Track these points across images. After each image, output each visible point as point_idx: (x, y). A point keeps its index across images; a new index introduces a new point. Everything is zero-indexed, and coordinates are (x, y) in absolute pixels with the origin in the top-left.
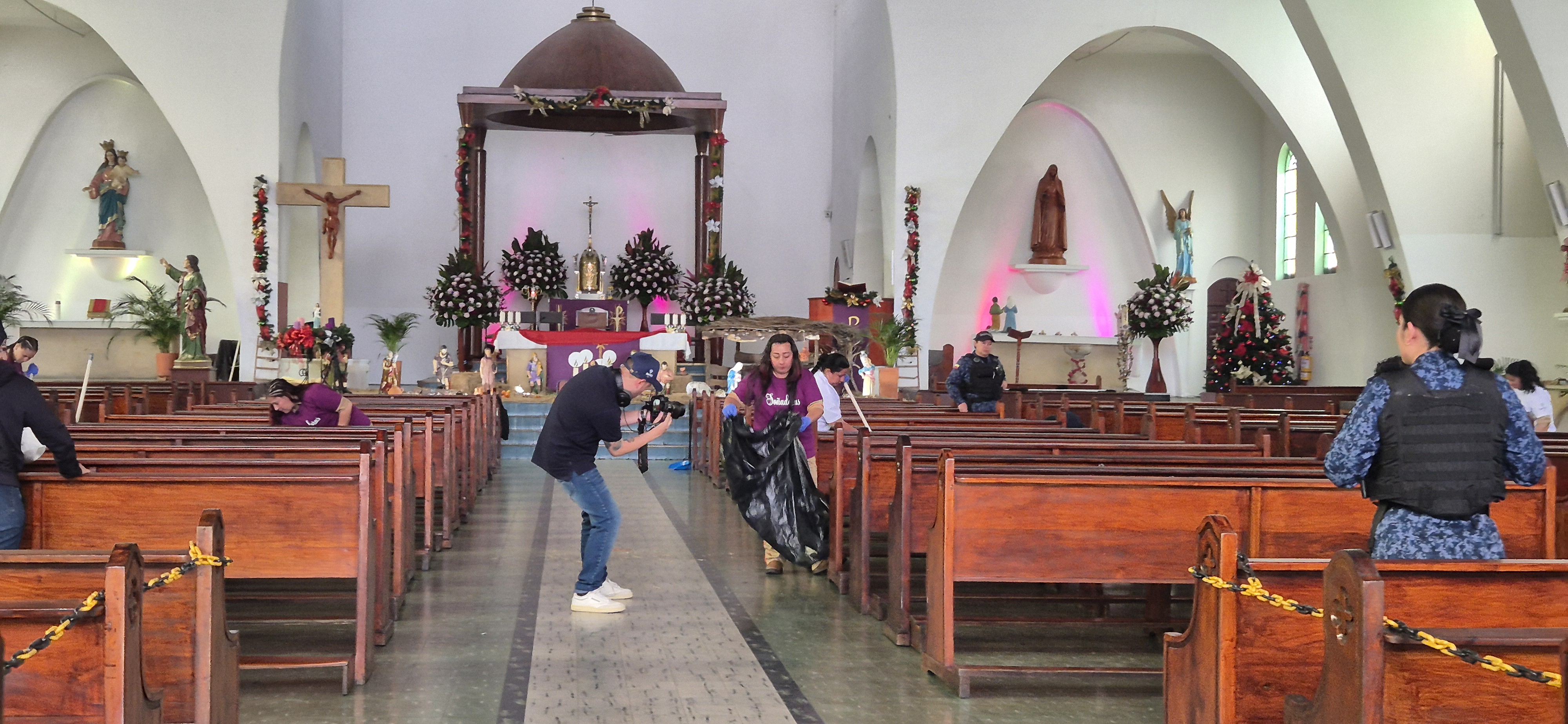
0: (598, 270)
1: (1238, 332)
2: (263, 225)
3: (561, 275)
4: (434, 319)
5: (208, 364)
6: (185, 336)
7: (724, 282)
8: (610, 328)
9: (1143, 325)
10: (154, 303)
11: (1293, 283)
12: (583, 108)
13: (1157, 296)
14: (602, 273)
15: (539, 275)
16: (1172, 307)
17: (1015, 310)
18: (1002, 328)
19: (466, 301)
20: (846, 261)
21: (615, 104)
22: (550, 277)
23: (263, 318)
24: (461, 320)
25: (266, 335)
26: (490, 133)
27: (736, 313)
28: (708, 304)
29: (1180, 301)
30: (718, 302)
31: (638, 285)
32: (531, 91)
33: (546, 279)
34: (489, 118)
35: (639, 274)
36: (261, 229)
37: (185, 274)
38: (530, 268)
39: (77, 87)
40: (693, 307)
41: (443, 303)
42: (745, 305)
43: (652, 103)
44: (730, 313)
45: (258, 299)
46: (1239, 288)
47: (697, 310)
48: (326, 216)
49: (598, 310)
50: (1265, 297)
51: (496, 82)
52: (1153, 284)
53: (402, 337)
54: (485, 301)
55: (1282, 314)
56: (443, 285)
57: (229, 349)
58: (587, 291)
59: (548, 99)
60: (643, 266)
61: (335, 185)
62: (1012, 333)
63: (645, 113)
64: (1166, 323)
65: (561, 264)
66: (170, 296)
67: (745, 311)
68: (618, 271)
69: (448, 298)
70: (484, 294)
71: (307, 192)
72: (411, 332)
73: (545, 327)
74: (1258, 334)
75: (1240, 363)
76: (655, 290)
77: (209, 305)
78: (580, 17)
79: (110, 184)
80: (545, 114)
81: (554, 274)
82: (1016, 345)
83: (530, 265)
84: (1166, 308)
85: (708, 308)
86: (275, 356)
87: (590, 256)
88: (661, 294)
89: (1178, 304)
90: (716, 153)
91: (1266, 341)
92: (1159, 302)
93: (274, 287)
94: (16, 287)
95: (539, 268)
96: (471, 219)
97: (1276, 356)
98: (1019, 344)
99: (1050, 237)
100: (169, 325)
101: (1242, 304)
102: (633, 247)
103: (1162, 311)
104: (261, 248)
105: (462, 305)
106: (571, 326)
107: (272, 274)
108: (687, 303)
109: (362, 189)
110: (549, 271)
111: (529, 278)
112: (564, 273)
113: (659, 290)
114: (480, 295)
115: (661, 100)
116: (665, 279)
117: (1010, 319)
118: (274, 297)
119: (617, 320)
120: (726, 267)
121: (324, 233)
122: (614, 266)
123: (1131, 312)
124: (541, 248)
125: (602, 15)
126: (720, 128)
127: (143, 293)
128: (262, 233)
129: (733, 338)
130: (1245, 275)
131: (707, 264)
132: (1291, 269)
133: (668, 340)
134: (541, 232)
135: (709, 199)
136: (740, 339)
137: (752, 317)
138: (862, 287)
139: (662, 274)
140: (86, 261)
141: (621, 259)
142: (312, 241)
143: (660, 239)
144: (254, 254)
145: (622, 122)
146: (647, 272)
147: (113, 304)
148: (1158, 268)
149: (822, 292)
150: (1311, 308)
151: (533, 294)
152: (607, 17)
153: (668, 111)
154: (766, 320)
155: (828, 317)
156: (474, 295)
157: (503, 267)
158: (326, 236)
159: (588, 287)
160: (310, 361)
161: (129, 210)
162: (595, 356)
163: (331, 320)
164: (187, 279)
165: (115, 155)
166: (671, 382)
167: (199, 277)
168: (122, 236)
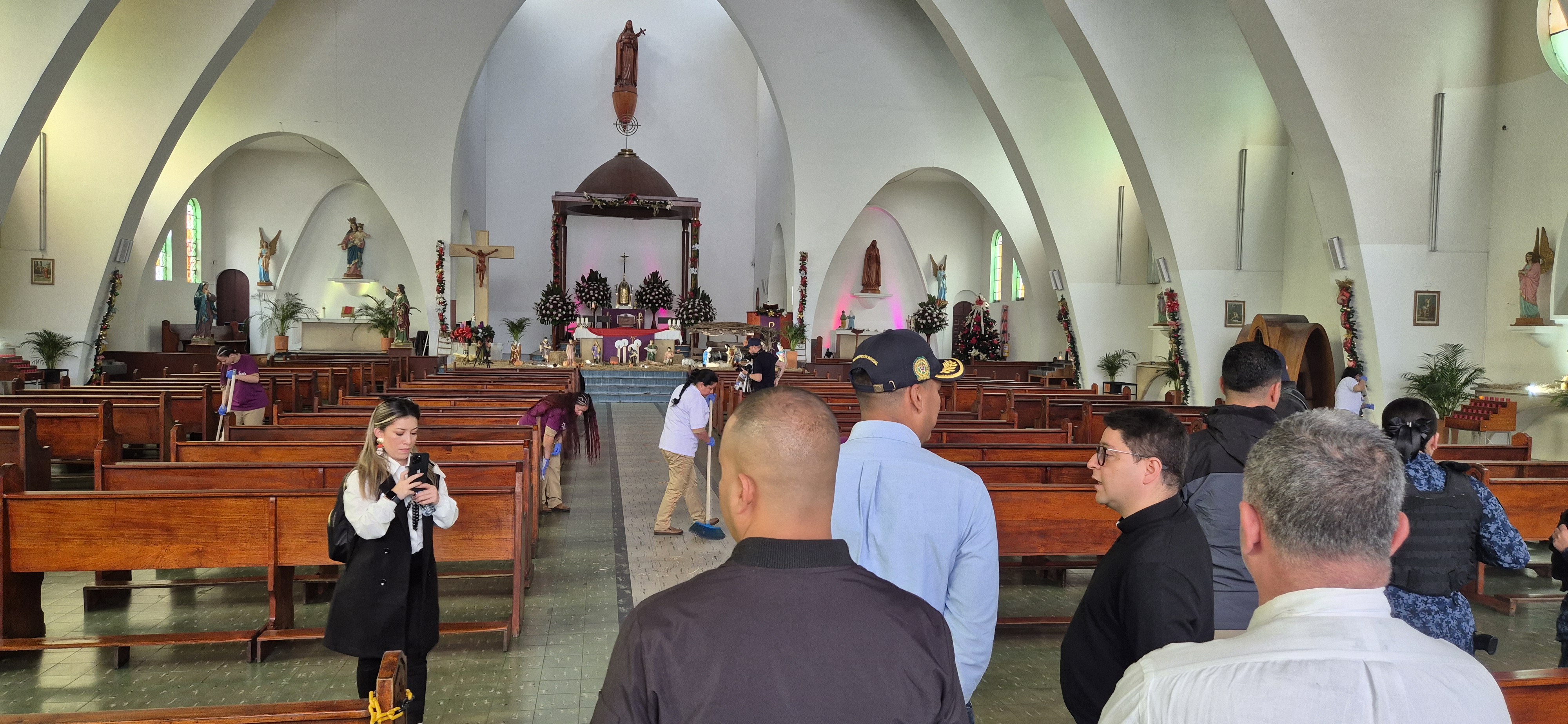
0: (629, 293)
1: (972, 331)
2: (442, 268)
3: (608, 295)
4: (539, 321)
5: (411, 345)
6: (397, 329)
7: (699, 301)
8: (636, 325)
9: (922, 327)
10: (380, 310)
11: (1000, 306)
12: (622, 205)
13: (930, 311)
14: (631, 294)
15: (596, 295)
16: (937, 317)
17: (854, 318)
18: (846, 328)
19: (557, 311)
20: (764, 290)
21: (640, 203)
22: (602, 296)
24: (554, 321)
25: (444, 330)
26: (569, 217)
27: (706, 319)
28: (691, 313)
29: (942, 314)
30: (696, 312)
31: (651, 301)
32: (593, 195)
33: (600, 297)
34: (568, 209)
35: (651, 295)
36: (440, 270)
37: (398, 295)
38: (591, 292)
39: (334, 187)
40: (683, 315)
41: (544, 312)
42: (711, 314)
43: (660, 203)
44: (703, 319)
45: (439, 309)
46: (973, 308)
47: (685, 317)
48: (478, 263)
49: (629, 315)
50: (986, 313)
51: (573, 190)
52: (927, 305)
53: (521, 331)
54: (568, 311)
55: (995, 322)
56: (544, 302)
57: (423, 336)
58: (622, 304)
59: (603, 199)
60: (653, 291)
61: (484, 246)
62: (854, 331)
63: (656, 208)
64: (934, 326)
65: (608, 289)
66: (389, 305)
67: (711, 318)
68: (639, 294)
69: (547, 309)
70: (567, 307)
71: (467, 249)
72: (527, 328)
73: (599, 325)
74: (983, 332)
75: (973, 347)
76: (660, 305)
77: (410, 311)
78: (619, 154)
79: (353, 242)
80: (601, 208)
81: (606, 295)
82: (855, 337)
83: (591, 290)
84: (934, 318)
85: (691, 316)
86: (449, 341)
87: (624, 285)
88: (663, 306)
89: (940, 316)
90: (696, 231)
91: (987, 336)
92: (930, 315)
93: (449, 302)
94: (299, 300)
95: (596, 292)
96: (559, 265)
97: (992, 344)
99: (872, 279)
100: (388, 321)
101: (974, 316)
102: (648, 280)
103: (932, 319)
104: (441, 281)
105: (555, 313)
106: (614, 325)
107: (448, 296)
108: (679, 313)
109: (498, 248)
110: (602, 293)
111: (591, 297)
112: (610, 294)
113: (662, 304)
114: (565, 307)
115: (665, 201)
116: (665, 298)
117: (851, 323)
118: (448, 308)
119: (639, 320)
120: (701, 293)
121: (477, 273)
122: (638, 291)
123: (916, 320)
124: (597, 280)
125: (632, 154)
126: (697, 218)
127: (373, 304)
128: (442, 272)
129: (706, 333)
130: (976, 300)
131: (689, 290)
132: (998, 297)
133: (670, 334)
134: (597, 272)
135: (690, 256)
136: (709, 334)
137: (715, 321)
138: (776, 306)
139: (664, 296)
140: (342, 283)
141: (641, 287)
142: (470, 277)
143: (662, 276)
144: (437, 284)
145: (643, 213)
146: (656, 295)
147: (356, 309)
148: (929, 296)
149: (752, 309)
150: (1009, 319)
151: (593, 306)
152: (635, 155)
153: (668, 207)
154: (722, 323)
155: (757, 322)
156: (561, 307)
157: (577, 291)
158: (478, 275)
159: (623, 302)
160: (470, 345)
161: (366, 257)
162: (630, 343)
163: (482, 323)
164: (398, 297)
165: (356, 226)
166: (672, 358)
167: (405, 297)
168: (360, 271)
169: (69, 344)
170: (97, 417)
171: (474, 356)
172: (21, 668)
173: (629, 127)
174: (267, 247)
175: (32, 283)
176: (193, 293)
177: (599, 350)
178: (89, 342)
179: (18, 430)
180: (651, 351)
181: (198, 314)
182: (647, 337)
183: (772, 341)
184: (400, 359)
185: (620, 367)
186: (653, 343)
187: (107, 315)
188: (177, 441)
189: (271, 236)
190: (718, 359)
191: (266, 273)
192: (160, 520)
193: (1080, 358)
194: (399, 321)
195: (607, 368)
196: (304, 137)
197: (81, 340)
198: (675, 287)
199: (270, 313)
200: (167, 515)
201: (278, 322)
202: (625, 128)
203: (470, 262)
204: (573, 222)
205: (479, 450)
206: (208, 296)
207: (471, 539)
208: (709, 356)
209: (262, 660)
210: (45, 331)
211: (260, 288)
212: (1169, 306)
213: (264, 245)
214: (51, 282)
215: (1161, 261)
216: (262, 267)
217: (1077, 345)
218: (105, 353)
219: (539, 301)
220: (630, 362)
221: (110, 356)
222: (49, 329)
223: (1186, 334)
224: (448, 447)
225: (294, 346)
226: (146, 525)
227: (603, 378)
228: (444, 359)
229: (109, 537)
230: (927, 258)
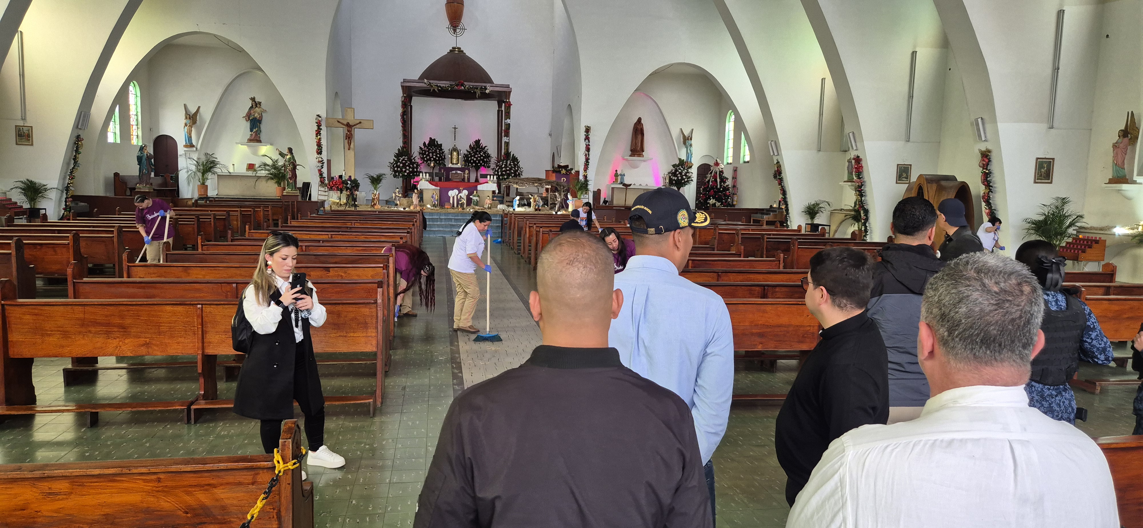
0: (458, 156)
1: (711, 186)
2: (320, 135)
4: (392, 175)
5: (298, 193)
6: (288, 181)
7: (510, 162)
8: (464, 180)
9: (674, 182)
10: (274, 166)
11: (731, 167)
12: (453, 89)
13: (680, 171)
14: (460, 156)
15: (434, 157)
16: (685, 175)
17: (624, 175)
18: (619, 182)
19: (405, 168)
20: (558, 155)
21: (466, 88)
22: (439, 158)
23: (321, 174)
24: (403, 176)
25: (322, 182)
26: (414, 99)
27: (516, 176)
28: (504, 171)
29: (689, 173)
30: (508, 170)
31: (475, 162)
32: (431, 81)
33: (437, 158)
34: (413, 92)
35: (475, 157)
36: (319, 137)
37: (287, 155)
38: (431, 154)
39: (239, 73)
40: (498, 172)
41: (396, 169)
42: (519, 172)
43: (481, 88)
44: (513, 175)
45: (319, 166)
46: (712, 168)
47: (500, 173)
48: (347, 132)
49: (459, 172)
50: (721, 172)
51: (416, 78)
52: (678, 166)
53: (379, 183)
54: (413, 168)
55: (727, 179)
57: (307, 186)
58: (453, 164)
59: (439, 85)
60: (476, 154)
61: (350, 119)
62: (624, 185)
63: (478, 92)
64: (683, 181)
65: (443, 152)
66: (281, 163)
67: (519, 174)
68: (466, 156)
69: (398, 167)
70: (413, 165)
71: (338, 122)
72: (383, 181)
73: (437, 179)
74: (719, 187)
75: (711, 198)
76: (481, 164)
77: (298, 167)
78: (451, 51)
79: (254, 115)
80: (437, 91)
81: (441, 157)
83: (430, 153)
84: (683, 175)
85: (504, 173)
86: (327, 190)
87: (455, 149)
88: (484, 166)
89: (688, 174)
90: (508, 109)
91: (722, 189)
92: (681, 173)
93: (325, 161)
94: (215, 158)
95: (434, 154)
96: (406, 134)
97: (725, 195)
98: (626, 189)
99: (638, 146)
101: (713, 174)
102: (472, 146)
103: (682, 177)
104: (319, 145)
105: (404, 170)
106: (448, 179)
107: (324, 156)
108: (496, 171)
109: (361, 121)
110: (438, 155)
111: (430, 158)
112: (444, 156)
113: (483, 164)
114: (411, 166)
115: (485, 87)
116: (485, 160)
117: (622, 179)
118: (325, 165)
119: (466, 175)
120: (511, 156)
121: (346, 139)
123: (670, 177)
124: (435, 146)
125: (460, 51)
126: (509, 99)
127: (269, 162)
128: (320, 138)
129: (515, 186)
130: (714, 163)
131: (503, 154)
132: (730, 160)
133: (489, 186)
134: (435, 139)
135: (503, 128)
136: (518, 187)
137: (522, 177)
138: (567, 166)
139: (484, 158)
140: (245, 147)
141: (467, 151)
142: (340, 142)
143: (483, 143)
144: (316, 147)
145: (468, 95)
146: (478, 157)
147: (257, 166)
148: (680, 159)
149: (549, 168)
150: (738, 177)
151: (432, 165)
152: (462, 51)
153: (487, 91)
154: (527, 178)
155: (553, 178)
156: (409, 166)
157: (420, 153)
158: (347, 141)
159: (454, 162)
160: (341, 193)
161: (263, 126)
162: (460, 192)
163: (350, 177)
164: (288, 157)
165: (255, 104)
166: (491, 204)
167: (293, 157)
168: (260, 137)
169: (46, 190)
170: (68, 244)
171: (345, 201)
172: (19, 427)
173: (458, 30)
174: (190, 118)
175: (17, 144)
176: (136, 153)
177: (437, 198)
178: (61, 188)
179: (10, 254)
180: (475, 198)
181: (140, 168)
182: (472, 189)
183: (564, 192)
184: (290, 203)
185: (452, 211)
186: (477, 193)
187: (73, 168)
188: (128, 262)
189: (193, 110)
190: (524, 205)
191: (190, 138)
192: (117, 321)
193: (789, 206)
194: (289, 175)
195: (443, 211)
196: (215, 36)
197: (54, 187)
198: (492, 151)
199: (194, 168)
200: (122, 317)
201: (200, 175)
202: (455, 31)
203: (341, 131)
204: (417, 101)
205: (350, 271)
206: (147, 155)
207: (346, 336)
208: (517, 202)
209: (195, 422)
210: (28, 180)
211: (186, 149)
212: (856, 168)
213: (188, 117)
214: (31, 143)
215: (851, 134)
216: (186, 134)
217: (787, 196)
218: (72, 197)
219: (392, 161)
220: (459, 207)
221: (76, 198)
222: (30, 179)
223: (867, 189)
224: (327, 269)
225: (212, 193)
226: (108, 325)
227: (440, 218)
228: (323, 203)
229: (80, 333)
230: (678, 130)
